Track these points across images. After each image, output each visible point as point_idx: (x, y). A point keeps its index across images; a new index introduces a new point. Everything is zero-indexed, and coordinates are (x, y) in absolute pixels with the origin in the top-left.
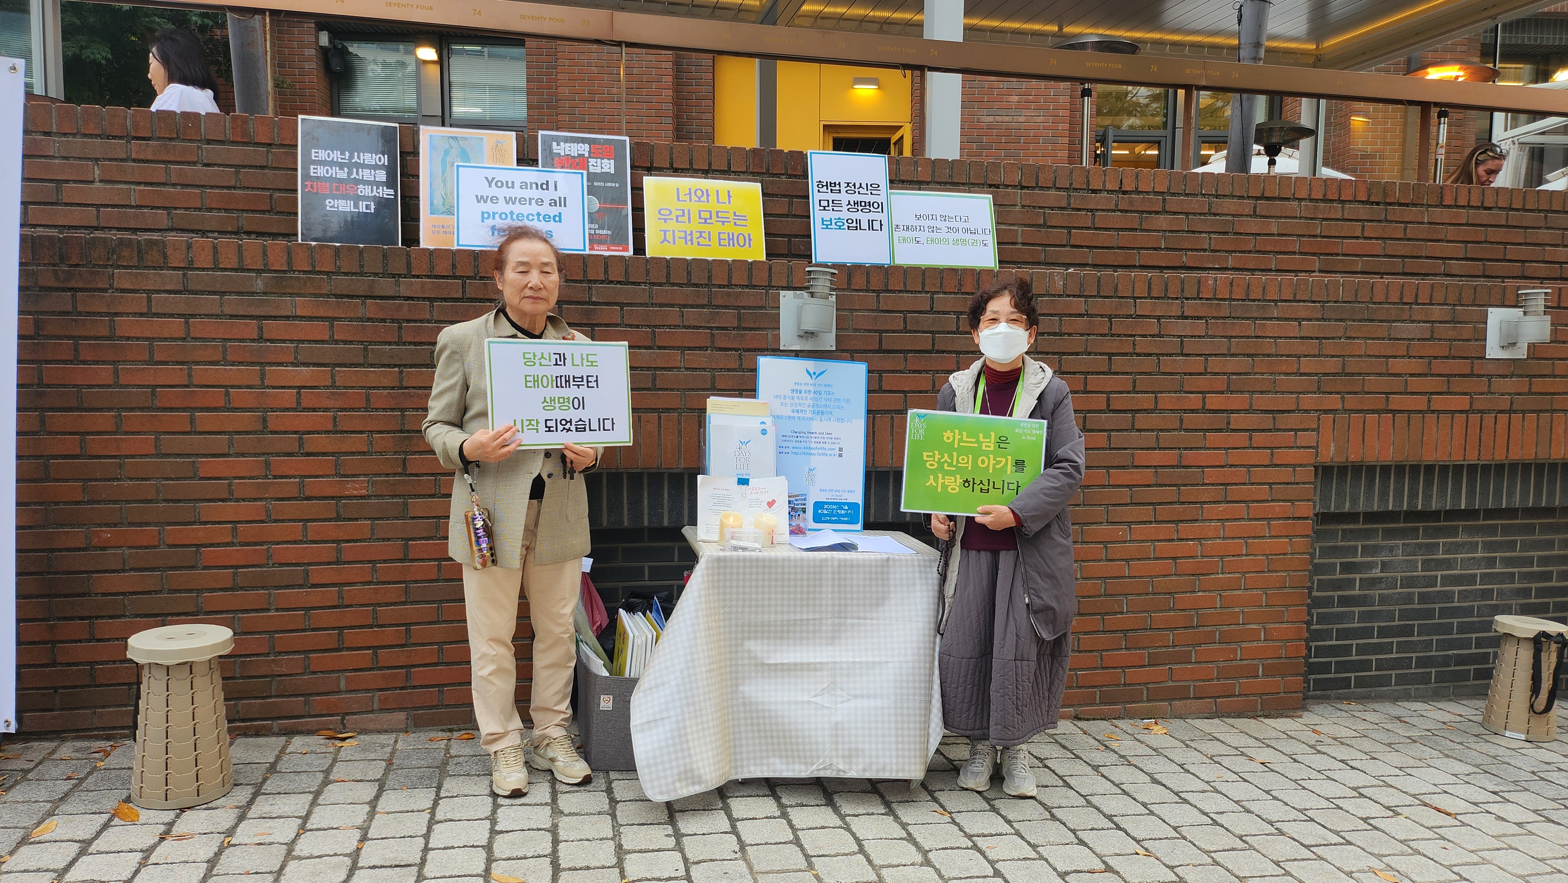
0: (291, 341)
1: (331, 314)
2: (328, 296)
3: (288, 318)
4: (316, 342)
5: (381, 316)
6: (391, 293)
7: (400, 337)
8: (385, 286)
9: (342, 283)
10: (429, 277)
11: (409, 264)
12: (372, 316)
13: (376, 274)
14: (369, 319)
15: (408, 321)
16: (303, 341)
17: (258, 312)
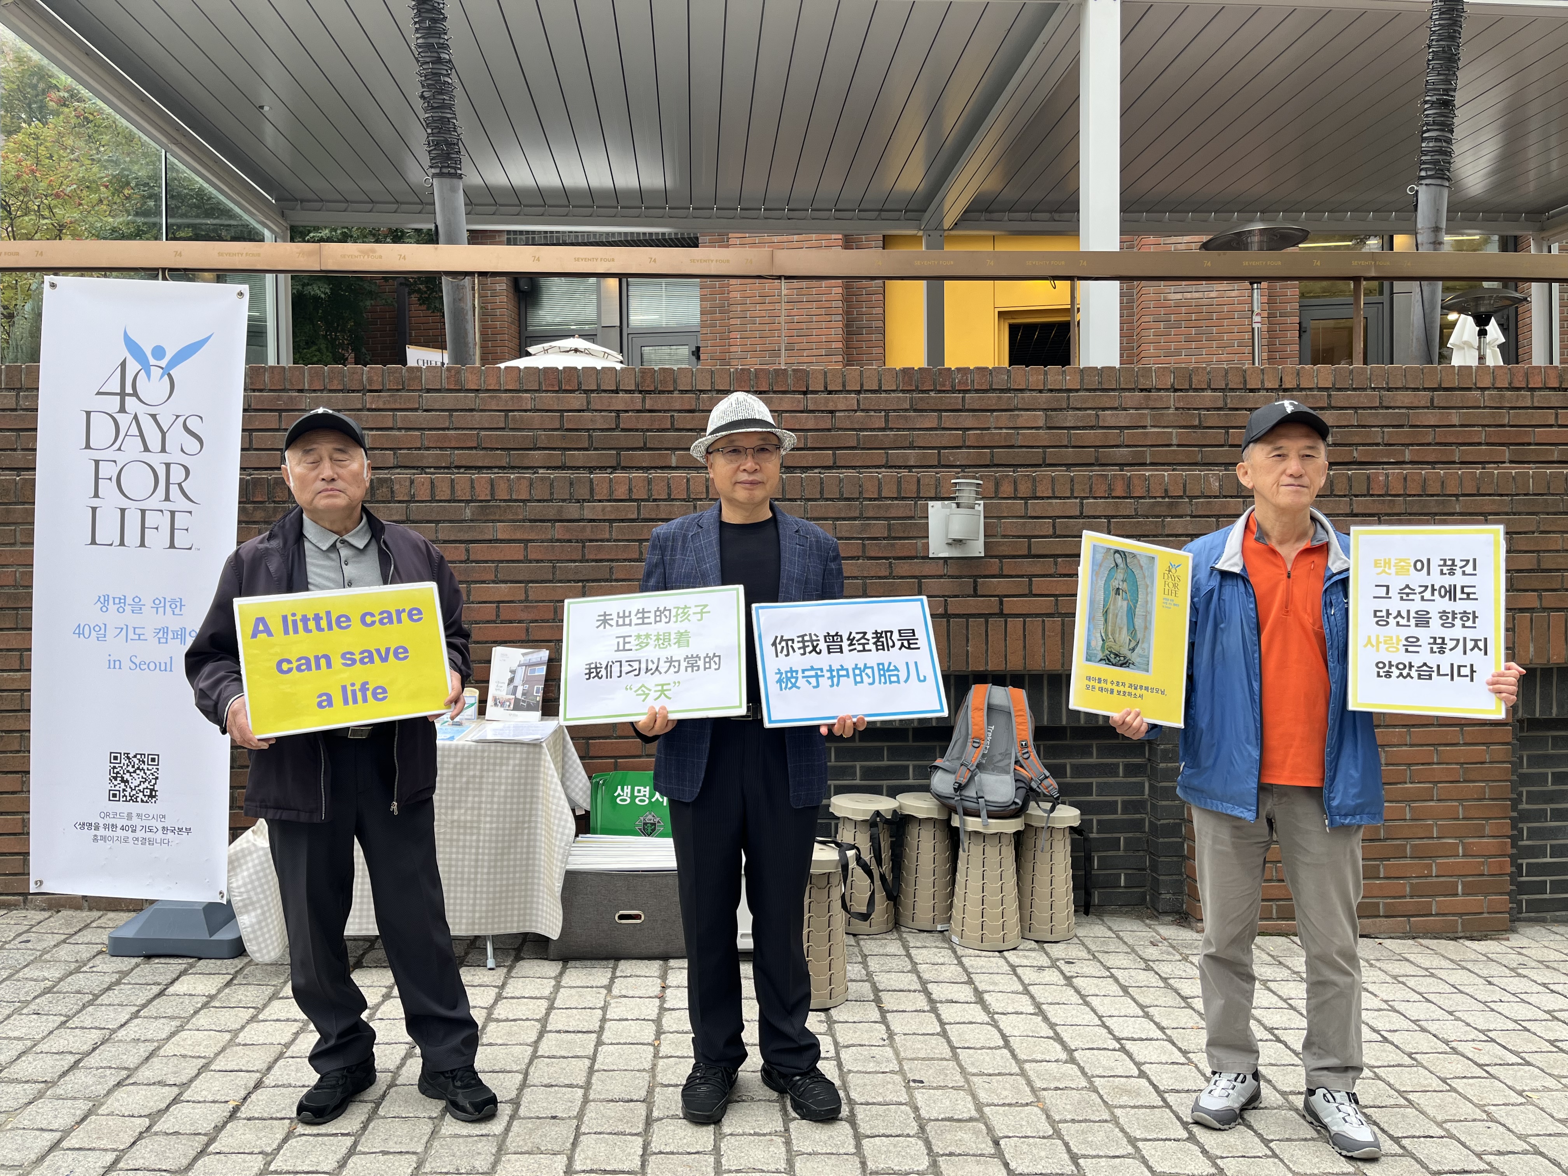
0: (493, 562)
1: (526, 536)
2: (524, 521)
3: (490, 541)
4: (513, 561)
5: (567, 537)
6: (576, 517)
7: (583, 555)
8: (572, 510)
9: (534, 509)
10: (609, 501)
11: (592, 490)
12: (560, 537)
13: (564, 501)
14: (558, 541)
15: (591, 541)
16: (502, 562)
17: (466, 537)
